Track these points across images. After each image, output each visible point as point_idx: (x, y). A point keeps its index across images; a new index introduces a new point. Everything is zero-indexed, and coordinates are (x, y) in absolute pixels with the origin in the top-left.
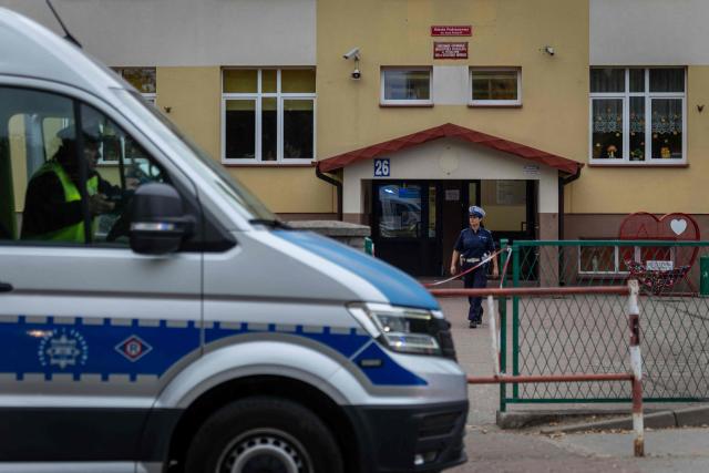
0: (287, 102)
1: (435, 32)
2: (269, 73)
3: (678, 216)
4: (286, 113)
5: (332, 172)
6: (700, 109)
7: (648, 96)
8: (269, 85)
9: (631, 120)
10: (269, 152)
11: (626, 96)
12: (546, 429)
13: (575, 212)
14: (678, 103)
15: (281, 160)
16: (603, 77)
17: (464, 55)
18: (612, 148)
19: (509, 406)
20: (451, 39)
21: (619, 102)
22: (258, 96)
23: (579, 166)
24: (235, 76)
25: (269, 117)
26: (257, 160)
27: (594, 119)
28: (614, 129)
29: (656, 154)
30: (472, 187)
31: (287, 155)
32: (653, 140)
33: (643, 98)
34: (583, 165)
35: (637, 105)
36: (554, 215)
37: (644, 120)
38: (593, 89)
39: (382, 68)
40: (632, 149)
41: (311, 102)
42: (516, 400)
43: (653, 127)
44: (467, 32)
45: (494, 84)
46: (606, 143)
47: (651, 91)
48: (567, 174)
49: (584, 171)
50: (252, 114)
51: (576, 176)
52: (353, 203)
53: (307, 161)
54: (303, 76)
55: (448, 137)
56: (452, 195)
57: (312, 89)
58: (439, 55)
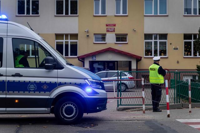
0: (71, 42)
1: (107, 26)
2: (67, 35)
3: (166, 69)
4: (71, 45)
5: (82, 59)
6: (171, 44)
7: (158, 41)
8: (67, 38)
9: (154, 47)
10: (67, 54)
11: (153, 41)
12: (127, 111)
13: (141, 69)
14: (165, 43)
15: (69, 56)
16: (148, 36)
17: (114, 31)
18: (150, 53)
19: (119, 106)
20: (111, 27)
21: (151, 42)
22: (64, 41)
23: (141, 58)
24: (58, 36)
25: (67, 46)
26: (64, 56)
27: (145, 47)
28: (150, 49)
29: (160, 55)
30: (116, 63)
31: (71, 55)
32: (160, 51)
33: (157, 41)
34: (142, 57)
35: (156, 43)
36: (135, 69)
37: (157, 46)
38: (145, 39)
39: (94, 34)
40: (154, 53)
41: (77, 42)
42: (121, 105)
43: (160, 48)
44: (115, 25)
45: (121, 38)
46: (148, 52)
47: (159, 39)
48: (138, 59)
50: (63, 45)
51: (141, 60)
53: (76, 57)
54: (75, 36)
55: (110, 50)
56: (111, 65)
57: (77, 39)
58: (108, 31)
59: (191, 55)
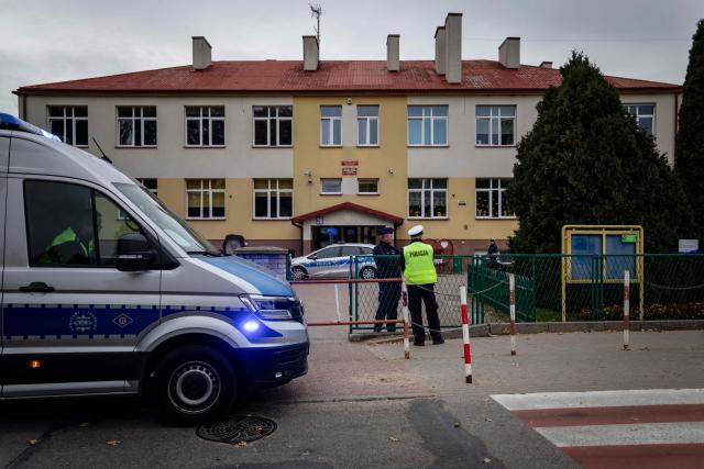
0: (281, 193)
1: (343, 164)
2: (274, 181)
3: (444, 240)
4: (281, 198)
5: (299, 222)
6: (453, 196)
7: (432, 190)
8: (273, 186)
9: (425, 201)
10: (274, 214)
11: (423, 190)
12: (370, 341)
13: (401, 239)
14: (444, 193)
15: (279, 217)
16: (414, 183)
17: (355, 173)
18: (417, 212)
19: (354, 331)
20: (349, 167)
21: (420, 193)
22: (269, 191)
23: (402, 220)
24: (258, 182)
25: (274, 200)
26: (269, 217)
27: (410, 200)
28: (418, 204)
29: (436, 214)
30: (359, 229)
31: (281, 215)
32: (434, 208)
33: (430, 191)
34: (404, 219)
35: (427, 194)
37: (430, 200)
38: (409, 188)
39: (322, 179)
40: (425, 212)
41: (290, 193)
42: (357, 328)
43: (434, 203)
44: (356, 164)
45: (369, 186)
46: (414, 210)
47: (433, 188)
48: (398, 222)
49: (405, 222)
50: (266, 198)
51: (401, 224)
52: (308, 236)
53: (288, 218)
54: (288, 182)
55: (347, 208)
56: (351, 232)
57: (291, 188)
58: (345, 173)
59: (488, 214)
